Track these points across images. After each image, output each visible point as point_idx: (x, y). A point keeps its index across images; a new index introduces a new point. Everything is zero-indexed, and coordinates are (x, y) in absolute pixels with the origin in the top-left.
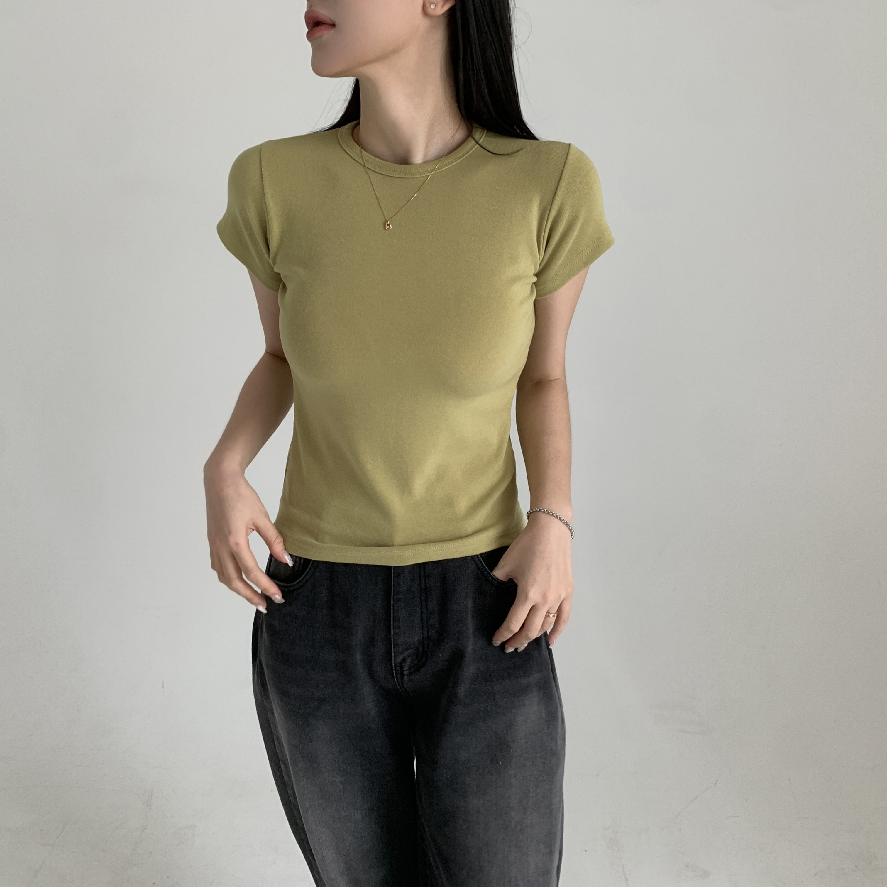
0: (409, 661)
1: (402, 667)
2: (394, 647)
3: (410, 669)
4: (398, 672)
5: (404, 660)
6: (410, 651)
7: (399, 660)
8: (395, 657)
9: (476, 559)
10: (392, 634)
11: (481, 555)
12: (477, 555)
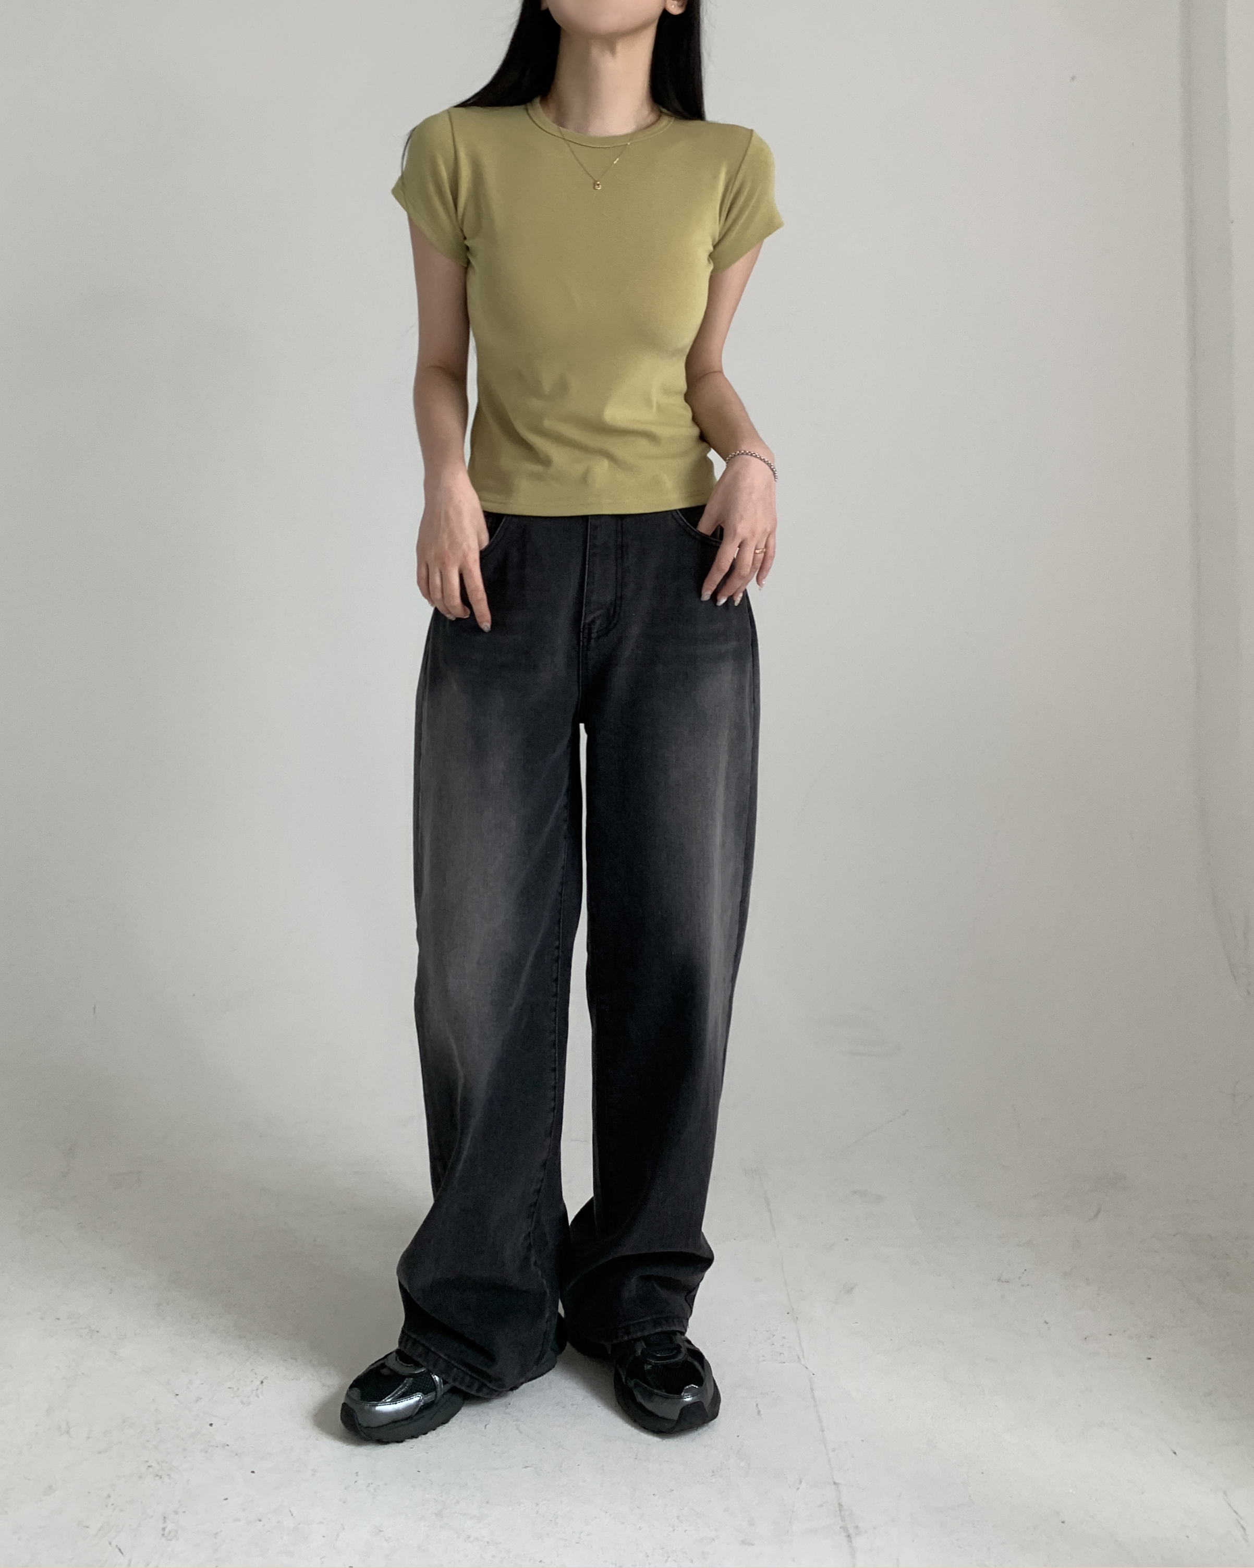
0: (598, 622)
1: (590, 630)
2: (586, 606)
3: (597, 632)
4: (586, 635)
5: (593, 621)
6: (598, 613)
7: (589, 620)
8: (585, 617)
9: (675, 514)
10: (585, 591)
11: (680, 510)
12: (676, 510)
